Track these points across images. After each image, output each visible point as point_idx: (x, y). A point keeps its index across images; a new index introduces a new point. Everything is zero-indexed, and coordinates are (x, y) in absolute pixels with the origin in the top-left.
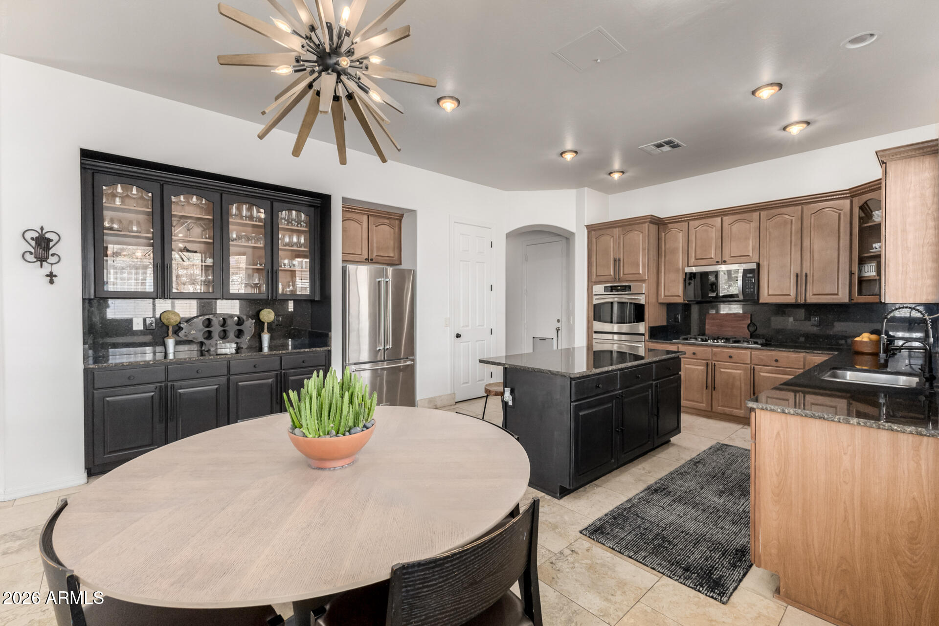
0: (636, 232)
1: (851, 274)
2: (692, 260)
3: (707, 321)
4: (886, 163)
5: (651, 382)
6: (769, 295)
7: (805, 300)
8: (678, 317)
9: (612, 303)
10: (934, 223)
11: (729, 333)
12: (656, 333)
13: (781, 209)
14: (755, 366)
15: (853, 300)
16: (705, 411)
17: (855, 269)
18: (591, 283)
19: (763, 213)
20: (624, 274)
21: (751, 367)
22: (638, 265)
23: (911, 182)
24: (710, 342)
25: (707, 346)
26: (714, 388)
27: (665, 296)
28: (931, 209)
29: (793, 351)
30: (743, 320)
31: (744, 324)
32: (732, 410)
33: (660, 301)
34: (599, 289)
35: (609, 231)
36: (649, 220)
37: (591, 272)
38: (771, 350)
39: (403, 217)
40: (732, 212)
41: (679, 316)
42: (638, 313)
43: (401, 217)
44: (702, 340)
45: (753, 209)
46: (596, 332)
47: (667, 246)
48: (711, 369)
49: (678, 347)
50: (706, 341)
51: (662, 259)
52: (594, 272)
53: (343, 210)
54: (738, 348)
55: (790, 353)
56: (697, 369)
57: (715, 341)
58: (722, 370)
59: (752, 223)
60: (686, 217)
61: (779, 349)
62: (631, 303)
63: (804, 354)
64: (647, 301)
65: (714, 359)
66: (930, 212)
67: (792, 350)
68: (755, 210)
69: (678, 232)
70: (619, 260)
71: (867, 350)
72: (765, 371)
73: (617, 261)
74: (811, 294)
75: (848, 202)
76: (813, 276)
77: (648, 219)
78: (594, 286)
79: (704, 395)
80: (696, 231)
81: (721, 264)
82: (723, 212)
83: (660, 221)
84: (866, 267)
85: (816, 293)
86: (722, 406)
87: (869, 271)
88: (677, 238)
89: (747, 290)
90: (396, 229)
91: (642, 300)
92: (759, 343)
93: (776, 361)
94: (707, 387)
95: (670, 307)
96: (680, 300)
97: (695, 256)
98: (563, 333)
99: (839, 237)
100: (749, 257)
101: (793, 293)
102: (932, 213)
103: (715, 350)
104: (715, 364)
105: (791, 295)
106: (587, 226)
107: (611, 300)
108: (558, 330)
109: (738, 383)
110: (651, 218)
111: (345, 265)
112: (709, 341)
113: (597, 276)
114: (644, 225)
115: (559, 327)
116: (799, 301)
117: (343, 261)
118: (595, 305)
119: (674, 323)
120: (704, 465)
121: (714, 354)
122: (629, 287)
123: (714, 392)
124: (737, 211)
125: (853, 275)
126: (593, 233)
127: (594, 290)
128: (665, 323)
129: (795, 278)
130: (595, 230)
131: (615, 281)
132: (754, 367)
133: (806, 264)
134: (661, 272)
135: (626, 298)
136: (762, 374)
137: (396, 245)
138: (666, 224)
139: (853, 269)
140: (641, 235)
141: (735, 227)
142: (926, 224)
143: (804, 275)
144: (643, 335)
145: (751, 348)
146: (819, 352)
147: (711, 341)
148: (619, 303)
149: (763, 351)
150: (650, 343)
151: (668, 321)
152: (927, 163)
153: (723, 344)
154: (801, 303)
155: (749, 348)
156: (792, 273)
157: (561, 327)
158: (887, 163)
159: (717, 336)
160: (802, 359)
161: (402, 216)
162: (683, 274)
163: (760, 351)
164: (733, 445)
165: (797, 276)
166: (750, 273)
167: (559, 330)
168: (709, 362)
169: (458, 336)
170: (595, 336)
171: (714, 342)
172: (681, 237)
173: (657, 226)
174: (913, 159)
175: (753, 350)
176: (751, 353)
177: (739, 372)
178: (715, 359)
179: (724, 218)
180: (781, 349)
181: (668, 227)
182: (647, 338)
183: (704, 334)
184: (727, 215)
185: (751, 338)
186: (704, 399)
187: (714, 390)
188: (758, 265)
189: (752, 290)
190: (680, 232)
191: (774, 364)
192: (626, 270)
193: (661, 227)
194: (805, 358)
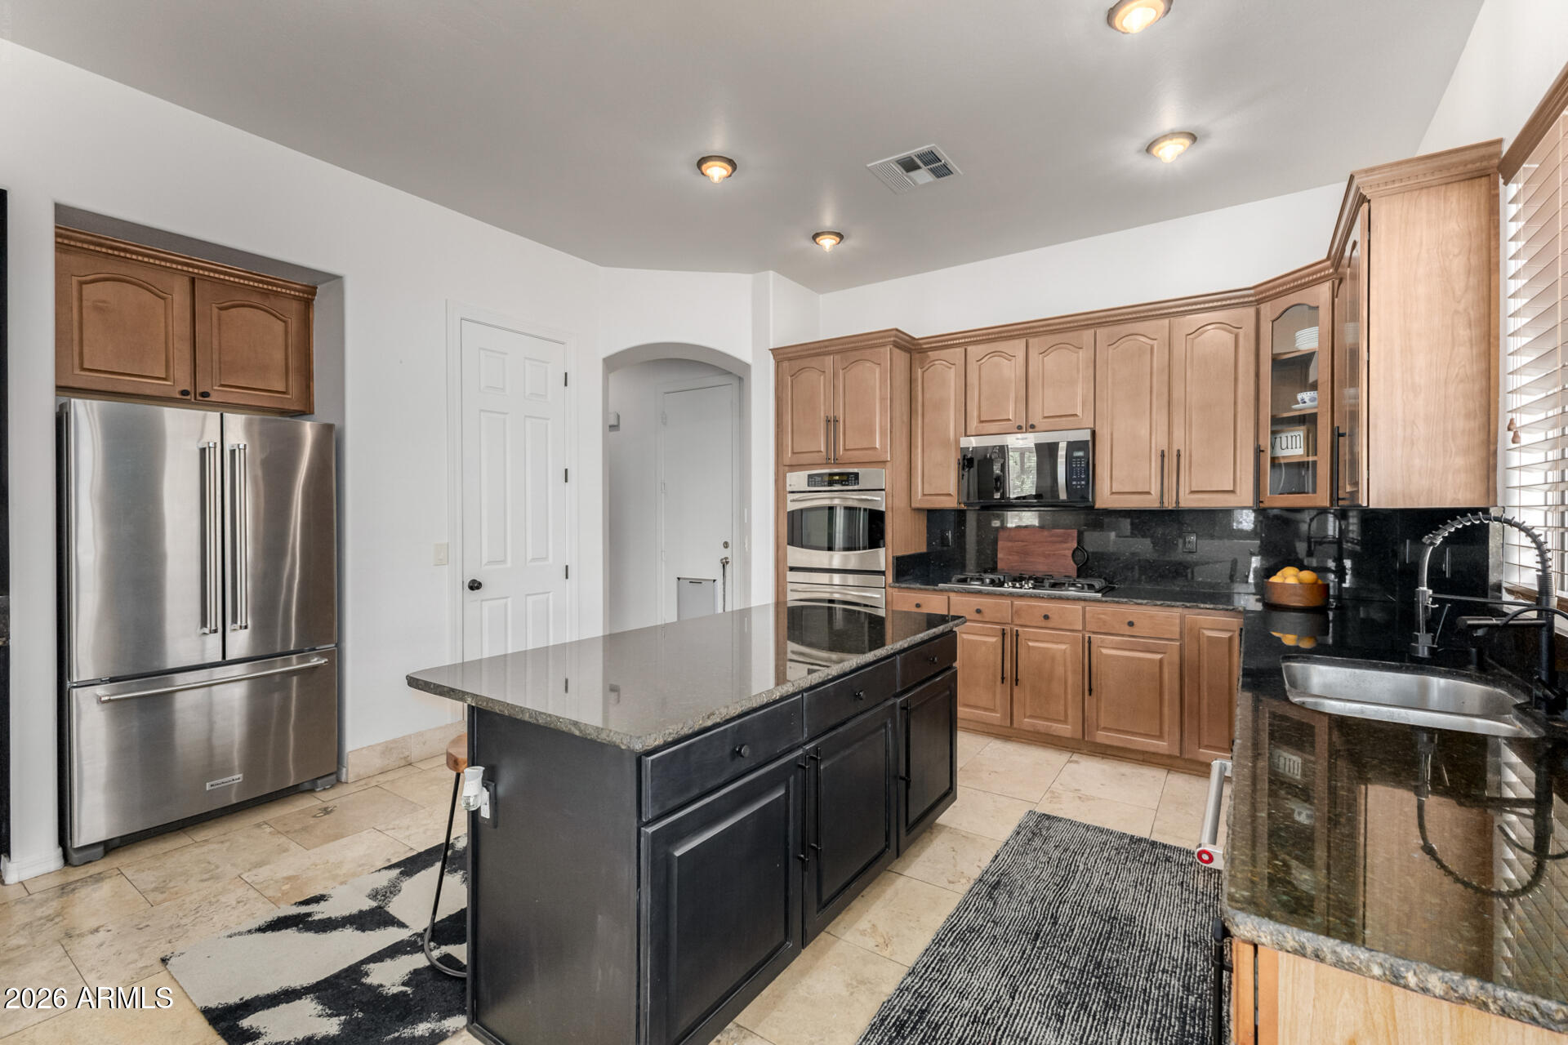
0: (868, 364)
1: (1259, 451)
2: (973, 424)
3: (1000, 544)
4: (1369, 201)
5: (890, 702)
6: (1112, 493)
7: (1177, 502)
8: (947, 537)
9: (831, 509)
10: (1468, 331)
11: (1040, 567)
12: (907, 569)
13: (1134, 324)
14: (1092, 636)
15: (1262, 502)
16: (1000, 726)
17: (1265, 442)
18: (782, 468)
19: (1102, 332)
20: (845, 450)
21: (1083, 638)
22: (872, 433)
23: (1421, 243)
24: (1007, 588)
25: (1002, 595)
26: (1017, 680)
27: (924, 495)
28: (1463, 301)
29: (1161, 605)
30: (1061, 542)
31: (1065, 549)
32: (1050, 724)
33: (915, 505)
34: (797, 480)
35: (815, 362)
36: (892, 339)
37: (782, 445)
38: (1122, 603)
39: (314, 294)
40: (1045, 329)
41: (950, 535)
42: (874, 528)
43: (308, 293)
44: (993, 582)
45: (1083, 323)
46: (792, 569)
47: (927, 396)
48: (1010, 641)
49: (949, 598)
50: (1001, 584)
51: (917, 420)
52: (787, 446)
53: (56, 242)
54: (1060, 598)
55: (1157, 608)
56: (985, 642)
57: (1018, 585)
58: (1030, 644)
59: (1081, 351)
60: (962, 338)
61: (1135, 600)
62: (865, 510)
63: (1180, 610)
64: (890, 506)
65: (1017, 621)
66: (1461, 307)
67: (1159, 603)
68: (1088, 327)
69: (948, 367)
70: (836, 421)
71: (1295, 601)
72: (1110, 646)
73: (832, 422)
74: (1187, 492)
75: (1251, 311)
76: (1190, 456)
77: (890, 337)
78: (788, 475)
79: (998, 696)
80: (980, 366)
81: (1026, 432)
82: (1026, 328)
83: (913, 345)
84: (1284, 439)
85: (1196, 489)
86: (1031, 717)
87: (1290, 446)
88: (944, 377)
89: (1074, 483)
90: (294, 324)
91: (879, 502)
92: (1097, 587)
93: (1131, 624)
94: (1003, 678)
95: (934, 517)
96: (951, 503)
97: (979, 416)
98: (733, 570)
99: (1236, 379)
100: (1076, 418)
101: (1155, 489)
102: (1465, 310)
103: (1018, 602)
104: (1017, 631)
105: (1152, 493)
106: (773, 350)
107: (827, 503)
108: (725, 563)
109: (1060, 670)
110: (896, 336)
111: (63, 400)
112: (1006, 585)
113: (793, 453)
114: (882, 350)
115: (726, 558)
116: (1166, 504)
117: (60, 389)
118: (792, 514)
119: (939, 548)
120: (1010, 894)
121: (1016, 613)
122: (856, 475)
123: (1016, 689)
124: (1054, 327)
125: (1261, 453)
126: (786, 364)
127: (788, 482)
128: (923, 549)
129: (1160, 458)
130: (790, 359)
131: (827, 464)
132: (1090, 638)
133: (1178, 433)
134: (917, 447)
135: (854, 499)
136: (1105, 651)
137: (293, 363)
138: (923, 351)
139: (1261, 443)
140: (878, 371)
141: (1051, 360)
142: (1453, 334)
143: (1175, 453)
144: (882, 573)
145: (1085, 600)
146: (1208, 606)
147: (1010, 584)
148: (846, 508)
149: (1104, 605)
150: (896, 590)
151: (929, 544)
152: (1454, 199)
153: (1031, 590)
154: (1170, 508)
155: (1079, 599)
156: (1153, 450)
157: (730, 557)
158: (1372, 202)
159: (1017, 574)
160: (1178, 621)
161: (312, 290)
162: (956, 450)
163: (1098, 604)
164: (1061, 815)
165: (1163, 456)
166: (1079, 450)
167: (727, 563)
168: (1007, 628)
169: (475, 586)
170: (791, 576)
171: (1014, 587)
172: (952, 377)
173: (909, 355)
174: (1425, 191)
175: (1087, 603)
176: (1084, 609)
177: (1063, 647)
178: (1018, 623)
179: (1031, 341)
180: (1140, 601)
181: (928, 356)
182: (890, 579)
183: (994, 570)
184: (1036, 334)
185: (1078, 577)
186: (998, 702)
187: (1017, 684)
188: (1094, 433)
189: (1083, 483)
190: (950, 368)
191: (1127, 630)
192: (850, 441)
193: (916, 356)
194: (1182, 618)
